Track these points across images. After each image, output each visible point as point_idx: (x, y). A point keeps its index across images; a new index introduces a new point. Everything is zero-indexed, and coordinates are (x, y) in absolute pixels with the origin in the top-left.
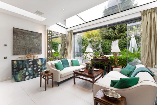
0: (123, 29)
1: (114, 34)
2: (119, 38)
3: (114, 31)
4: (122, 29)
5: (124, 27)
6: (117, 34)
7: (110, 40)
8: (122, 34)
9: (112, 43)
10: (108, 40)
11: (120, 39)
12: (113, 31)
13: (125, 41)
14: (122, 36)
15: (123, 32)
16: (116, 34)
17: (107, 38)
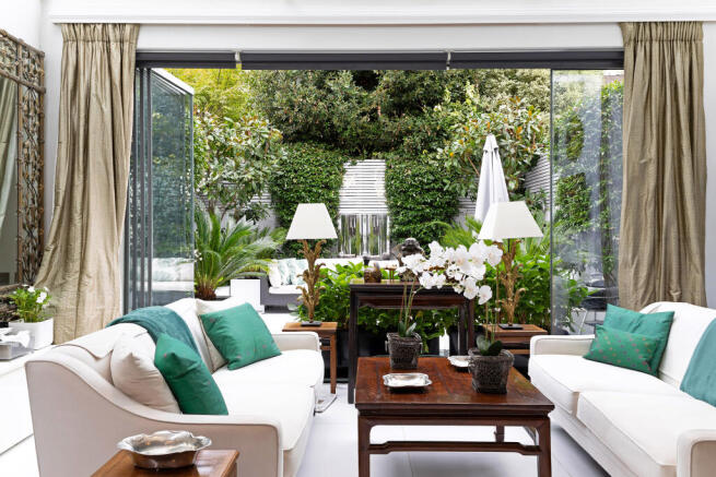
0: (419, 91)
1: (363, 114)
2: (386, 148)
3: (364, 94)
4: (412, 87)
5: (422, 79)
6: (382, 118)
7: (331, 149)
8: (407, 120)
9: (344, 172)
10: (321, 154)
11: (391, 155)
12: (356, 91)
13: (425, 169)
14: (409, 132)
15: (415, 108)
16: (374, 119)
17: (315, 138)
